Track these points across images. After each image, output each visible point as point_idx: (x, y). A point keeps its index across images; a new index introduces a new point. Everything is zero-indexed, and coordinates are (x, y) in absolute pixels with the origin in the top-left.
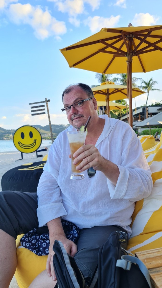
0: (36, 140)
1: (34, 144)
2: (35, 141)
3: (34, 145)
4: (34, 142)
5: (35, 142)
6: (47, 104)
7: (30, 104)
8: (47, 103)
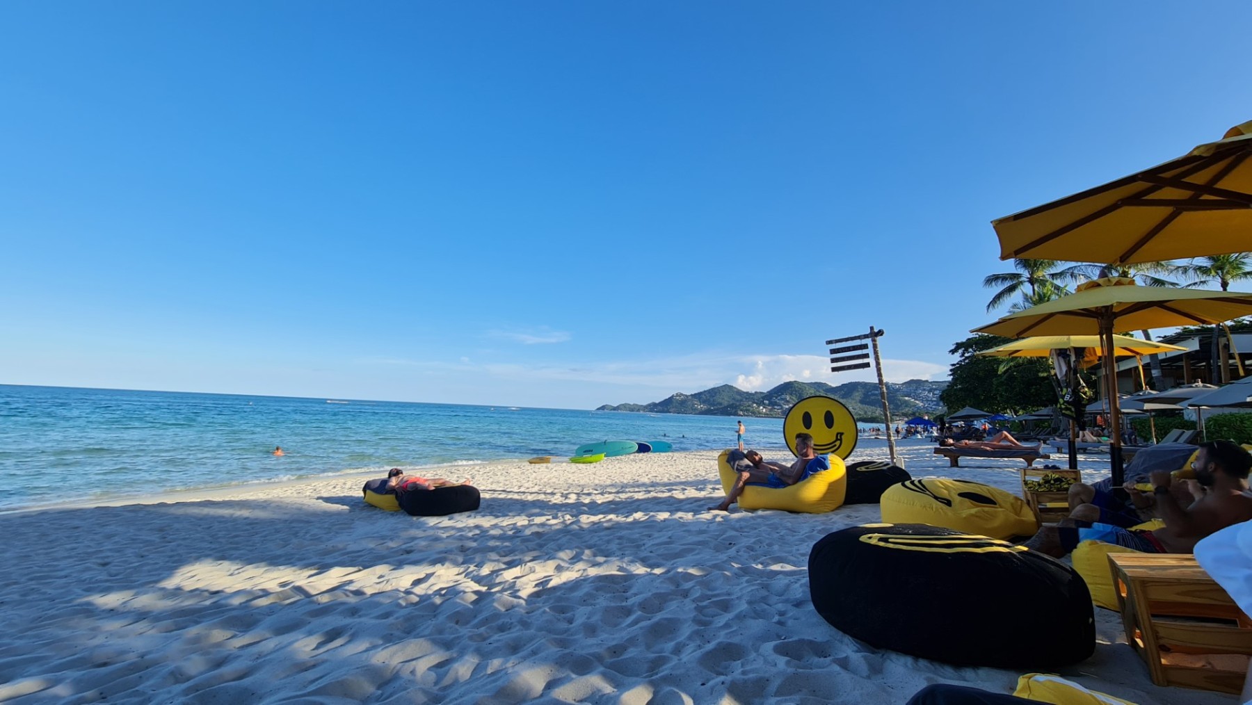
0: (842, 434)
1: (838, 443)
2: (841, 437)
3: (835, 445)
4: (837, 439)
5: (839, 438)
6: (874, 341)
7: (829, 342)
8: (876, 338)
